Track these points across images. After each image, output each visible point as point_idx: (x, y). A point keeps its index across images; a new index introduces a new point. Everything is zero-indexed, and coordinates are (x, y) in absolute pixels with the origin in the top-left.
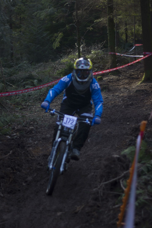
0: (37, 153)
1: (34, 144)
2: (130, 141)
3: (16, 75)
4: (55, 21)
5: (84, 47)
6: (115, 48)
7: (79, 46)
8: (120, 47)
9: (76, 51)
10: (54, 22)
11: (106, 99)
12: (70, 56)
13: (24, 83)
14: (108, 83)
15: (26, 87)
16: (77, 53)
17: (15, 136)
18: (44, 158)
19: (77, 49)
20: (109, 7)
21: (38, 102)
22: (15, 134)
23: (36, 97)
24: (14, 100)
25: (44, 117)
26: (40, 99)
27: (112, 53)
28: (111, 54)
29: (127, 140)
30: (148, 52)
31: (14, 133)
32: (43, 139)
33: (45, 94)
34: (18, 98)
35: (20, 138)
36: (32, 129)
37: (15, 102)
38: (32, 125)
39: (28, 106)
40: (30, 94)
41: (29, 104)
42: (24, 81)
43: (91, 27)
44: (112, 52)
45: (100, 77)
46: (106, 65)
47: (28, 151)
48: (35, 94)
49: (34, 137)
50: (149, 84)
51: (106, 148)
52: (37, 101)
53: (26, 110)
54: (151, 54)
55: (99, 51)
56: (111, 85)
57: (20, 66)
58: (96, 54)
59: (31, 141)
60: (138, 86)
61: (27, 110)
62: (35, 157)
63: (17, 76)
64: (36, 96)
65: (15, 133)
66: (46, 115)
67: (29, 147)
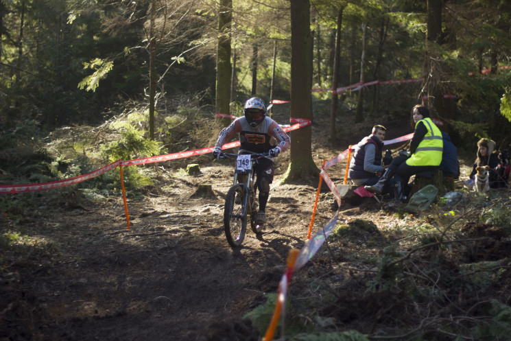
0: (59, 315)
1: (53, 295)
2: (256, 299)
3: (11, 150)
4: (98, 36)
5: (162, 98)
6: (230, 104)
7: (153, 95)
8: (239, 104)
9: (145, 105)
10: (95, 38)
11: (206, 214)
12: (130, 116)
13: (29, 167)
14: (212, 179)
15: (32, 177)
16: (146, 109)
17: (10, 277)
18: (73, 326)
19: (146, 101)
20: (222, 16)
21: (57, 210)
22: (11, 274)
23: (54, 200)
24: (6, 202)
25: (71, 243)
26: (62, 204)
27: (223, 116)
28: (221, 117)
29: (249, 299)
30: (299, 118)
31: (8, 272)
32: (72, 286)
33: (73, 195)
34: (14, 199)
35: (23, 282)
36: (48, 267)
37: (7, 206)
38: (49, 257)
39: (35, 217)
40: (41, 193)
41: (40, 213)
42: (27, 163)
43: (181, 57)
44: (222, 112)
45: (194, 165)
46: (208, 141)
47: (40, 310)
48: (51, 192)
49: (53, 282)
50: (299, 186)
51: (204, 312)
52: (55, 208)
53: (32, 226)
54: (306, 123)
55: (195, 108)
56: (218, 184)
57: (20, 130)
58: (188, 114)
59: (45, 290)
60: (275, 190)
61: (34, 225)
62: (55, 322)
63: (14, 151)
64: (54, 197)
65: (11, 271)
66: (77, 239)
67: (41, 301)
